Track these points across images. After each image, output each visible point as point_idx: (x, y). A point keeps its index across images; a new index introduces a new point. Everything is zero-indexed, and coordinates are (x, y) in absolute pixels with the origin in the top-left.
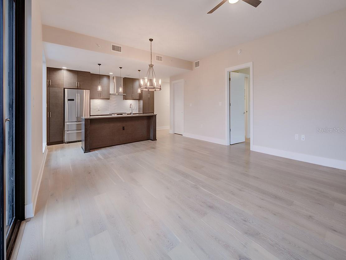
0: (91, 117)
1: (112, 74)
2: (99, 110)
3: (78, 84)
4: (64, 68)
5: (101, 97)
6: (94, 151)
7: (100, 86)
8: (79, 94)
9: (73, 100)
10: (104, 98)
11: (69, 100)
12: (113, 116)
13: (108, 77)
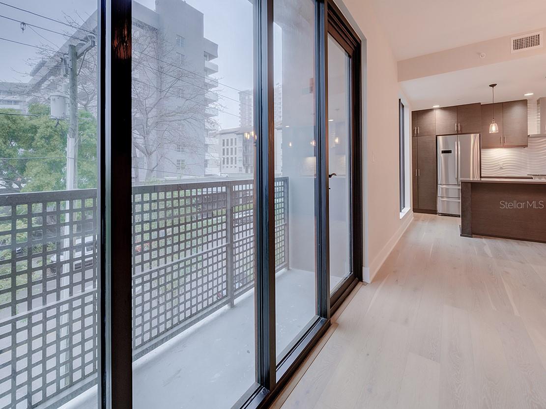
0: (482, 179)
1: (532, 94)
2: (501, 168)
3: (458, 126)
4: (435, 107)
5: (506, 144)
6: (481, 238)
7: (494, 125)
8: (459, 142)
9: (449, 152)
10: (513, 144)
11: (443, 152)
12: (536, 180)
13: (524, 102)
